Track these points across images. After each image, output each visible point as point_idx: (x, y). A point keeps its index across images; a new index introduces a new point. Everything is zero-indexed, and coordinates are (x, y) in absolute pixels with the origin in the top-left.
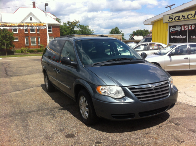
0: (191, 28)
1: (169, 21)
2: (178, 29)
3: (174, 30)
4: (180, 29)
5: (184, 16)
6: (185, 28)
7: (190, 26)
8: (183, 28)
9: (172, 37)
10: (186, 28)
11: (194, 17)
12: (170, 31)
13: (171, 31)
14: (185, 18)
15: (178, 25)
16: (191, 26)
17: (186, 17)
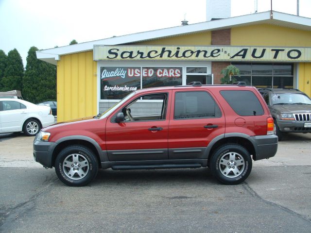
0: (147, 74)
1: (108, 57)
2: (120, 75)
3: (111, 76)
4: (124, 75)
5: (142, 54)
6: (134, 74)
7: (144, 70)
8: (131, 74)
9: (107, 88)
10: (136, 72)
11: (161, 56)
12: (101, 77)
13: (103, 77)
14: (143, 56)
15: (119, 68)
16: (147, 71)
17: (145, 55)
